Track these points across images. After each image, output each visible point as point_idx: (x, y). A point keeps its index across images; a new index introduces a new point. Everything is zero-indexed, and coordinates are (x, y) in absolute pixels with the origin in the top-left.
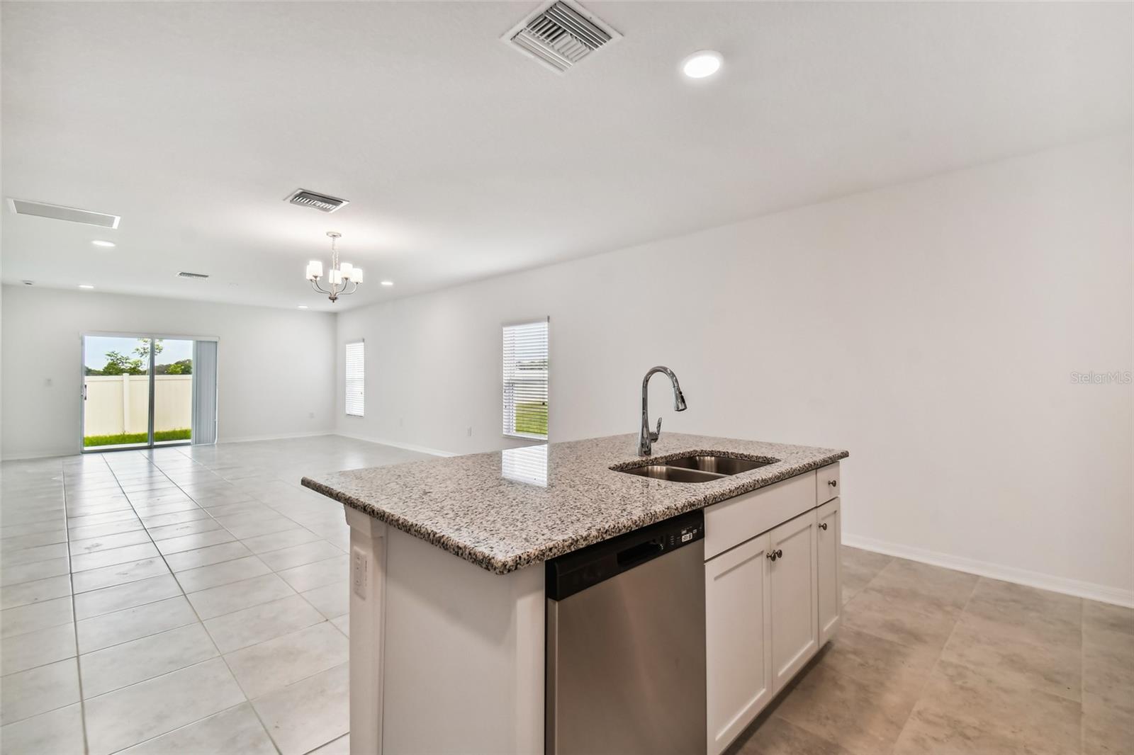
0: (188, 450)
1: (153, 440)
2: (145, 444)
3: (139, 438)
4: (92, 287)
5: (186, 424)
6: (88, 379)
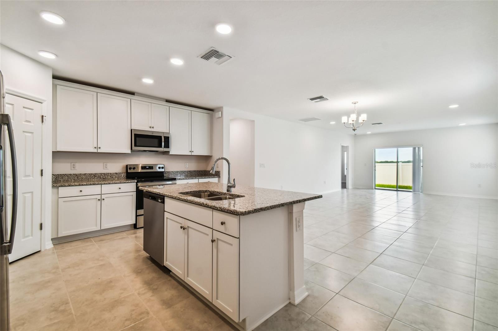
0: (411, 194)
1: (398, 188)
2: (396, 189)
3: (393, 187)
4: (370, 133)
5: (410, 184)
6: (376, 164)
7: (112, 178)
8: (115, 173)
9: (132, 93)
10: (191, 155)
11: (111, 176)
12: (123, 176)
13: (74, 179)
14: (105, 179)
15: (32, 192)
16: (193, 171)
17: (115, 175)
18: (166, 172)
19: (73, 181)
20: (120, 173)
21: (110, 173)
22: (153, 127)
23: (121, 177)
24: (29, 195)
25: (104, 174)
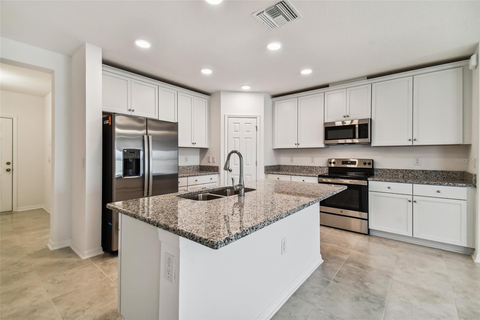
7: (317, 171)
8: (319, 167)
9: (327, 86)
10: (411, 145)
11: (316, 170)
12: (325, 170)
13: (291, 170)
14: (311, 172)
15: (251, 175)
16: (431, 171)
17: (319, 169)
18: (378, 169)
19: (291, 171)
20: (323, 167)
21: (315, 167)
22: (348, 116)
23: (324, 171)
24: (249, 176)
25: (310, 167)
